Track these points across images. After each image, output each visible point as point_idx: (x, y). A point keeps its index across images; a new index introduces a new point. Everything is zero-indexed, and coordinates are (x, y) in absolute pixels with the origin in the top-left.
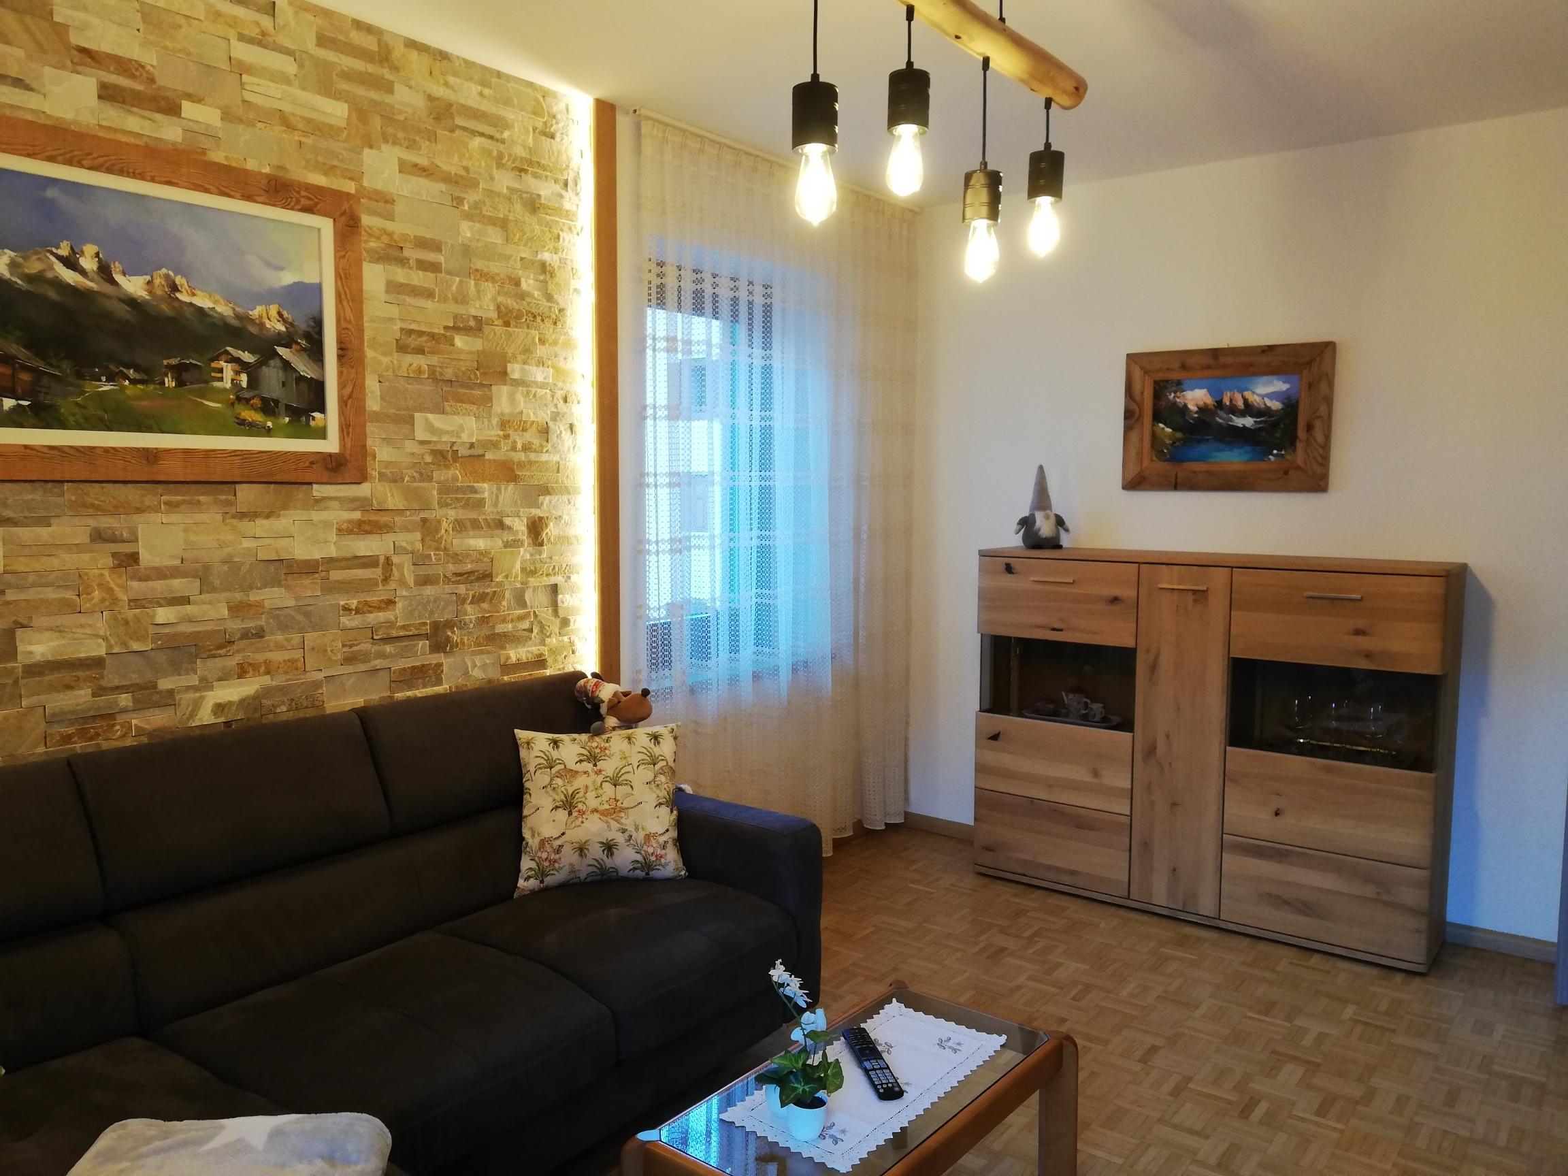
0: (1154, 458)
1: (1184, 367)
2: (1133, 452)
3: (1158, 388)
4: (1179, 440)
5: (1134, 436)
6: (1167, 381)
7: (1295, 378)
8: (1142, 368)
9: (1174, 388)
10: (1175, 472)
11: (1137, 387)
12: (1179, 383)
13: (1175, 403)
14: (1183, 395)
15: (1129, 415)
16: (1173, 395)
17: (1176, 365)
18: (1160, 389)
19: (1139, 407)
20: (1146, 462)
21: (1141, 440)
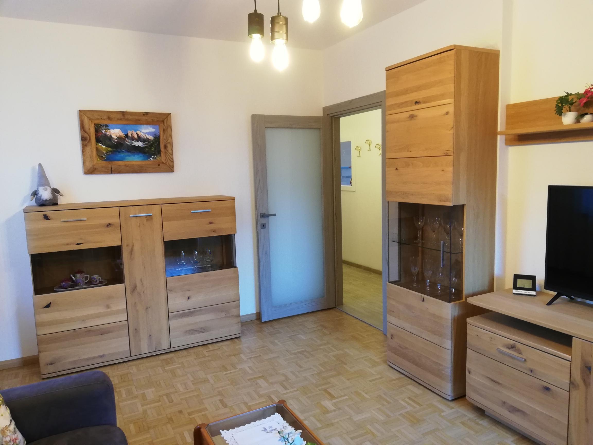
0: (98, 160)
1: (109, 118)
2: (88, 157)
3: (96, 127)
4: (110, 151)
5: (88, 149)
6: (101, 124)
7: (157, 127)
8: (88, 117)
9: (104, 128)
10: (110, 166)
11: (87, 126)
12: (106, 126)
13: (106, 135)
14: (109, 132)
15: (83, 139)
16: (104, 131)
17: (105, 117)
18: (98, 128)
19: (89, 135)
20: (95, 161)
21: (92, 151)
